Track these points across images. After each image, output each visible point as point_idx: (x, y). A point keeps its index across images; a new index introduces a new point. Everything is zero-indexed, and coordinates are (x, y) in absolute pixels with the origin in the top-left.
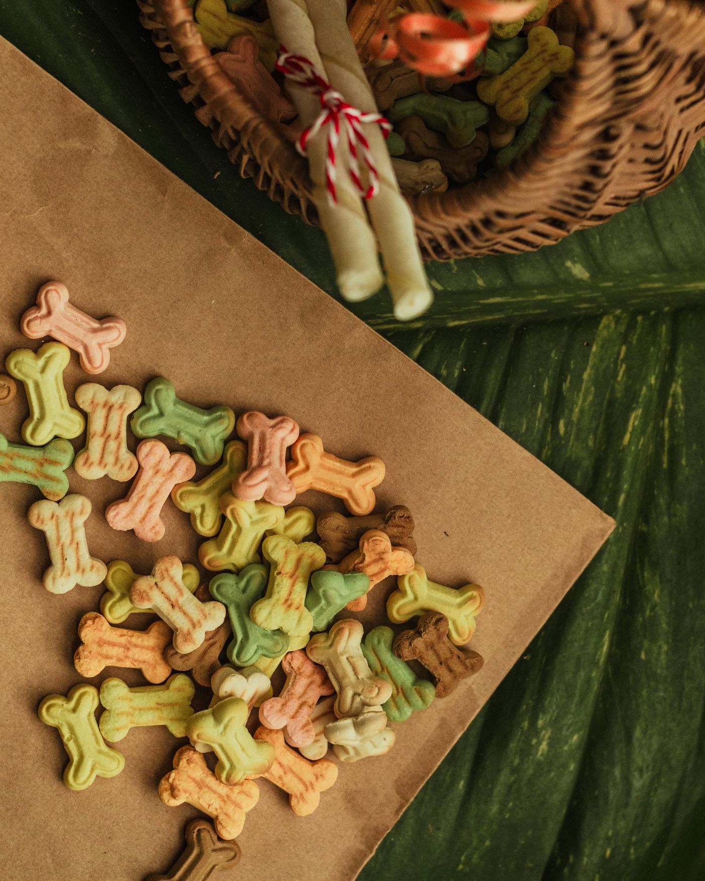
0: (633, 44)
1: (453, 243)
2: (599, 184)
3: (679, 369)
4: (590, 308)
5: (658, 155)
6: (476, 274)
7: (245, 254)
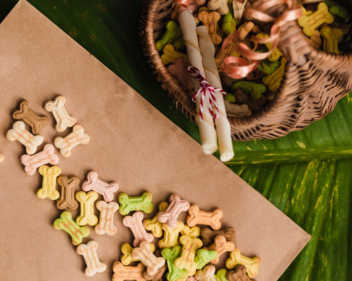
0: (306, 67)
1: (247, 135)
2: (297, 116)
3: (337, 182)
4: (305, 158)
5: (319, 106)
6: (263, 145)
7: (179, 136)
